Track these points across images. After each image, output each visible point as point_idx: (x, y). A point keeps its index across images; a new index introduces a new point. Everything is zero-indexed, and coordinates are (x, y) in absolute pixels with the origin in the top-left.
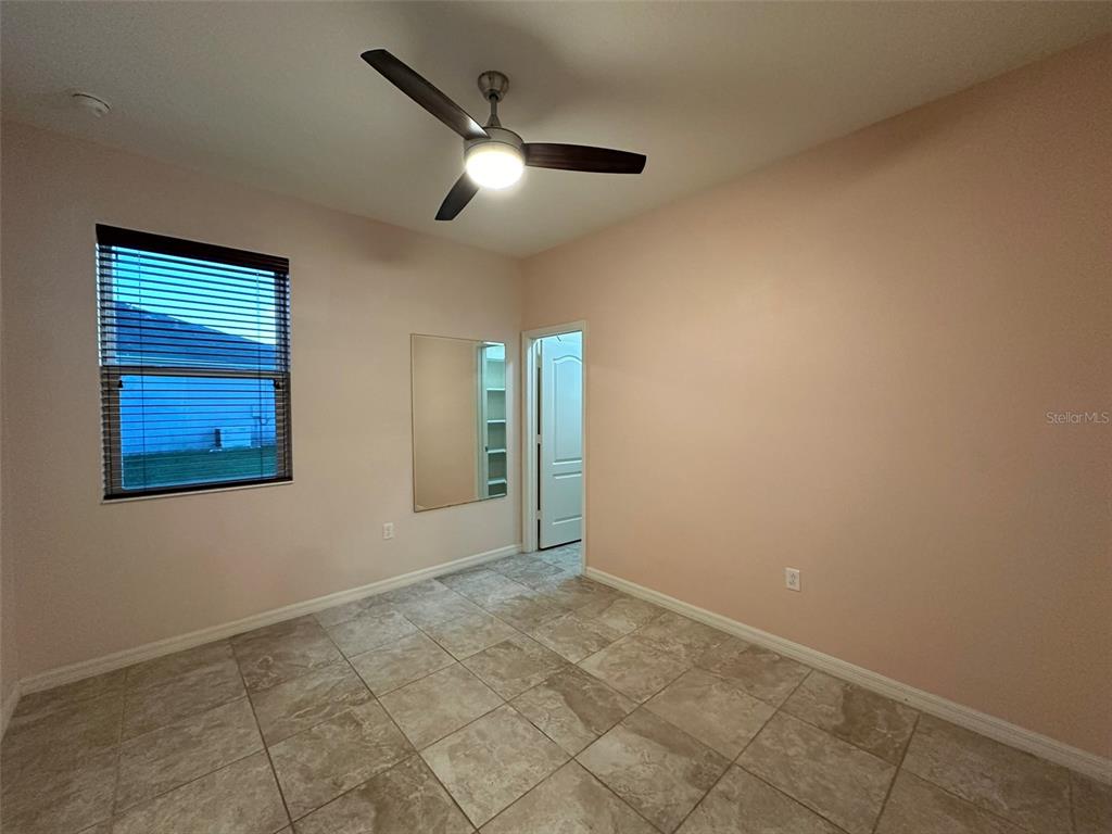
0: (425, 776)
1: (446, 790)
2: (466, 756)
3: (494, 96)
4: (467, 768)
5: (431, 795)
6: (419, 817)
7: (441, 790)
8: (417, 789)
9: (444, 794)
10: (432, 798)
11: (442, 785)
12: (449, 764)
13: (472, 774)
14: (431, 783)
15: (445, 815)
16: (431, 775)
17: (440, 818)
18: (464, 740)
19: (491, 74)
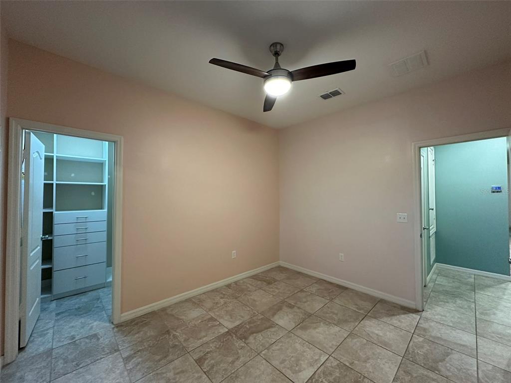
0: (314, 380)
1: (318, 369)
2: (297, 365)
3: (277, 54)
4: (304, 364)
5: (322, 374)
6: (334, 377)
7: (319, 371)
8: (322, 381)
9: (320, 370)
10: (323, 374)
11: (315, 372)
12: (304, 372)
13: (306, 361)
14: (316, 376)
15: (329, 367)
16: (312, 377)
17: (331, 369)
18: (288, 368)
19: (274, 45)
